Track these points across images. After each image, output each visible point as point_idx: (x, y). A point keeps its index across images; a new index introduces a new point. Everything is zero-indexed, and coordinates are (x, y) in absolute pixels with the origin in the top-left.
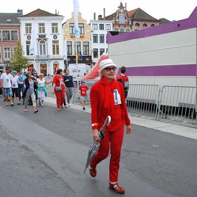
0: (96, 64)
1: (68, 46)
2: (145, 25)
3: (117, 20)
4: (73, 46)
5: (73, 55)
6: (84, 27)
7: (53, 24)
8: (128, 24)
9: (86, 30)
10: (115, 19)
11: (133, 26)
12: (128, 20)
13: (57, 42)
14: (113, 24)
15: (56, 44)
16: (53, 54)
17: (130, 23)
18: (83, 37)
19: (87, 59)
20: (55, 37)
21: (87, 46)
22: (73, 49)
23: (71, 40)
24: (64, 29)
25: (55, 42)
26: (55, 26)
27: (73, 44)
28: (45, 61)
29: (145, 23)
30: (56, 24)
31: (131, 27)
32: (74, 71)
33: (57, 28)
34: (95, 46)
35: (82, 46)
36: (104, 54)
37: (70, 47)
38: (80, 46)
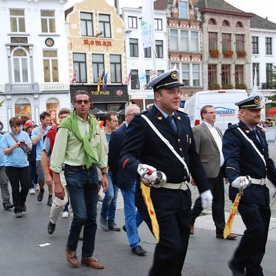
1: (78, 63)
2: (226, 23)
3: (175, 11)
4: (89, 64)
5: (89, 83)
6: (109, 22)
7: (44, 13)
8: (195, 21)
9: (115, 29)
10: (171, 8)
11: (206, 25)
12: (195, 11)
13: (55, 53)
14: (168, 18)
15: (50, 59)
16: (45, 81)
17: (199, 19)
18: (109, 44)
19: (119, 93)
20: (49, 42)
21: (117, 64)
22: (90, 69)
23: (85, 49)
24: (69, 24)
25: (50, 53)
26: (48, 18)
27: (89, 59)
28: (27, 97)
29: (226, 19)
30: (51, 13)
31: (201, 26)
33: (52, 22)
34: (133, 64)
35: (107, 64)
37: (82, 66)
38: (103, 63)
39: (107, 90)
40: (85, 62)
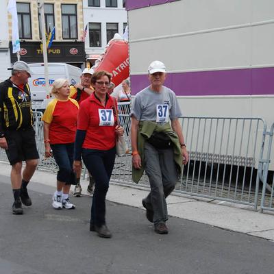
0: (96, 65)
1: (21, 14)
4: (34, 16)
5: (34, 40)
19: (73, 51)
21: (71, 16)
22: (35, 22)
27: (34, 9)
32: (38, 82)
34: (92, 16)
35: (58, 16)
36: (117, 36)
37: (26, 18)
38: (53, 15)
39: (57, 48)
40: (29, 14)
